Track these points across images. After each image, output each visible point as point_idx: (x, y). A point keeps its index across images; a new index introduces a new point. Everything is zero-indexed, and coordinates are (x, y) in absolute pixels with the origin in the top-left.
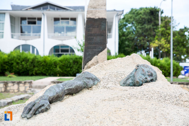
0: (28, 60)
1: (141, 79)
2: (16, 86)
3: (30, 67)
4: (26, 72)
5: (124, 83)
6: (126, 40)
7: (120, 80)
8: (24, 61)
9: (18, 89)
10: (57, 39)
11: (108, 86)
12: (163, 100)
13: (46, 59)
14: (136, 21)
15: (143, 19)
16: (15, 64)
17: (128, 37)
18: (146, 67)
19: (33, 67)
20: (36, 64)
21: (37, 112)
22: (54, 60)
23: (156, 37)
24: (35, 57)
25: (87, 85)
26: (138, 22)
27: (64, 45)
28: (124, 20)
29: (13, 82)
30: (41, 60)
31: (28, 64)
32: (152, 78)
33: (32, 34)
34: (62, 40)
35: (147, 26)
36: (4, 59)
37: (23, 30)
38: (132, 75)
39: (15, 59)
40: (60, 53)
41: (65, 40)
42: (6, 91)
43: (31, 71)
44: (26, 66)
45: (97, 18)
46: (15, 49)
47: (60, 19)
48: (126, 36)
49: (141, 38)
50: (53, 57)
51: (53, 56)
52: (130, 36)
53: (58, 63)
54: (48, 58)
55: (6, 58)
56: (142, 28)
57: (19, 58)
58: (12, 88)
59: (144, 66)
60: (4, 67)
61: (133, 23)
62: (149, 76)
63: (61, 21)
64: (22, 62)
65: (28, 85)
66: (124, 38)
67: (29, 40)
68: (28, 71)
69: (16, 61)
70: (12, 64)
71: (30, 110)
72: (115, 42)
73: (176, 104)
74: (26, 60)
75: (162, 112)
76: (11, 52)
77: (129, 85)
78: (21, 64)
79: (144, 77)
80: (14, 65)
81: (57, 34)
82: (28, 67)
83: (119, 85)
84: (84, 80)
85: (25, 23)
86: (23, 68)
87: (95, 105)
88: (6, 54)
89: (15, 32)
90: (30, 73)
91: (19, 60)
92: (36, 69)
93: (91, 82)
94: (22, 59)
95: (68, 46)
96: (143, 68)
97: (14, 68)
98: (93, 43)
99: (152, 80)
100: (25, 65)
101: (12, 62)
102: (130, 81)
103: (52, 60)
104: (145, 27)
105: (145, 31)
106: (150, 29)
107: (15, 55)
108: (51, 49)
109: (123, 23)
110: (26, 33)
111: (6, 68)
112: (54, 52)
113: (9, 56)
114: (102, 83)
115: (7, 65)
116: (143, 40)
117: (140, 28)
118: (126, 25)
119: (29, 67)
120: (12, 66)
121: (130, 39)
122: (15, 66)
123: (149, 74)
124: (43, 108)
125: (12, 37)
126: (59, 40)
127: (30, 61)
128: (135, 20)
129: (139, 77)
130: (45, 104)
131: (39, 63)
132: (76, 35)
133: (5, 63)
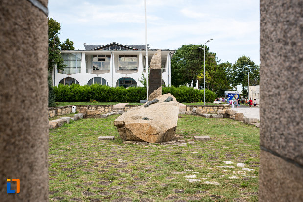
2: (103, 109)
3: (107, 95)
4: (104, 99)
6: (178, 72)
7: (164, 101)
8: (102, 91)
9: (105, 110)
10: (122, 73)
11: (161, 102)
12: (173, 105)
15: (191, 55)
20: (111, 94)
26: (188, 57)
29: (101, 106)
31: (105, 93)
34: (126, 74)
35: (195, 61)
38: (167, 99)
40: (125, 84)
41: (129, 74)
45: (156, 69)
46: (89, 81)
48: (178, 68)
49: (190, 71)
52: (181, 69)
53: (126, 93)
56: (191, 62)
58: (100, 110)
61: (184, 58)
62: (171, 99)
63: (124, 57)
65: (110, 108)
66: (177, 70)
67: (100, 74)
68: (106, 98)
69: (96, 92)
70: (94, 93)
74: (104, 90)
82: (105, 96)
86: (101, 96)
89: (89, 68)
90: (107, 100)
91: (99, 90)
92: (111, 97)
95: (130, 78)
97: (95, 96)
98: (154, 83)
99: (172, 101)
100: (103, 94)
105: (193, 65)
106: (198, 63)
108: (117, 81)
111: (90, 97)
112: (120, 83)
116: (192, 72)
118: (178, 59)
121: (181, 71)
125: (87, 72)
127: (107, 91)
131: (113, 93)
133: (89, 93)
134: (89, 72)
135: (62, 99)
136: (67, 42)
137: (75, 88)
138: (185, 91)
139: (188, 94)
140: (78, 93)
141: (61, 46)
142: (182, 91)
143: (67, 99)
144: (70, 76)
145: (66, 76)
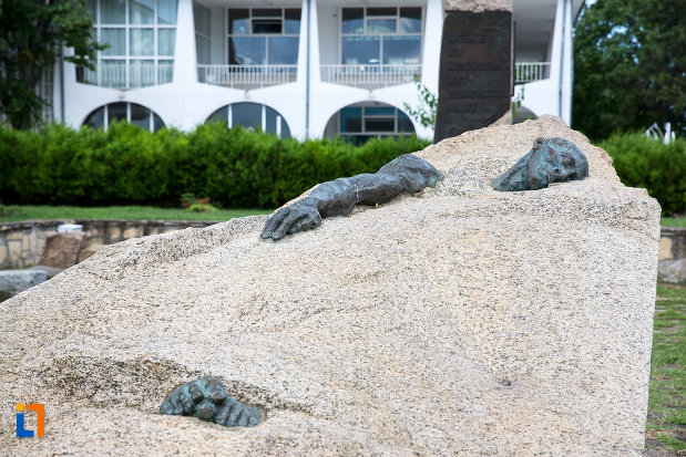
0: (256, 155)
1: (545, 173)
3: (262, 177)
4: (248, 195)
5: (502, 184)
6: (604, 83)
7: (493, 176)
8: (240, 157)
10: (352, 85)
11: (462, 189)
12: (583, 216)
13: (316, 153)
14: (645, 15)
16: (212, 168)
17: (613, 74)
18: (561, 145)
19: (270, 179)
20: (281, 170)
21: (293, 230)
22: (340, 154)
24: (279, 144)
25: (408, 184)
26: (651, 16)
27: (377, 103)
28: (600, 12)
30: (298, 154)
31: (254, 168)
32: (572, 171)
33: (265, 66)
34: (371, 88)
36: (177, 152)
37: (238, 55)
38: (522, 164)
39: (212, 151)
40: (363, 133)
41: (381, 86)
43: (264, 193)
44: (248, 176)
45: (481, 9)
46: (210, 118)
47: (365, 11)
48: (604, 69)
49: (662, 77)
50: (338, 145)
51: (336, 142)
52: (619, 70)
53: (353, 167)
54: (322, 147)
55: (183, 148)
56: (668, 39)
57: (225, 147)
59: (555, 141)
60: (178, 177)
61: (631, 23)
62: (566, 165)
63: (366, 18)
64: (234, 163)
66: (598, 77)
67: (258, 86)
68: (256, 191)
69: (214, 159)
70: (204, 167)
71: (280, 223)
72: (560, 93)
73: (611, 224)
74: (248, 154)
75: (572, 237)
76: (200, 129)
77: (516, 189)
78: (233, 170)
79: (551, 169)
80: (209, 171)
81: (353, 65)
82: (254, 180)
83: (490, 189)
84: (403, 174)
85: (242, 28)
86: (237, 182)
87: (422, 223)
88: (183, 133)
89: (209, 63)
90: (262, 199)
91: (226, 154)
92: (281, 185)
93: (421, 180)
94: (236, 150)
95: (391, 109)
96: (553, 147)
97: (209, 180)
98: (465, 95)
99: (572, 177)
100: (246, 171)
101: (204, 160)
102: (518, 178)
103: (333, 156)
104: (677, 35)
105: (675, 52)
107: (212, 137)
109: (596, 22)
110: (247, 64)
111: (185, 182)
112: (342, 130)
113: (193, 139)
114: (446, 181)
115: (185, 170)
116: (670, 84)
117: (659, 41)
118: (605, 31)
119: (257, 177)
120: (203, 173)
121: (619, 80)
122: (212, 176)
123: (567, 159)
124: (305, 222)
125: (201, 79)
126: (358, 86)
127: (263, 157)
128: (639, 12)
129: (541, 167)
130: (310, 215)
131: (293, 165)
132: (420, 68)
133: (181, 164)
134: (210, 78)
135: (56, 190)
137: (116, 144)
138: (642, 160)
139: (655, 174)
140: (127, 166)
143: (80, 192)
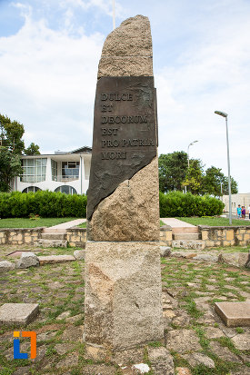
2: (20, 237)
3: (58, 207)
4: (54, 213)
9: (23, 240)
13: (75, 199)
15: (172, 161)
19: (61, 208)
23: (187, 177)
24: (64, 196)
26: (168, 164)
30: (70, 199)
36: (30, 200)
37: (65, 173)
39: (41, 199)
42: (8, 242)
43: (59, 212)
44: (53, 207)
56: (172, 170)
58: (15, 238)
65: (35, 235)
68: (56, 212)
69: (42, 202)
78: (48, 205)
80: (40, 206)
82: (55, 208)
85: (66, 168)
86: (50, 209)
89: (55, 175)
91: (46, 200)
92: (64, 209)
94: (49, 198)
100: (53, 205)
105: (174, 172)
106: (179, 171)
111: (32, 210)
125: (53, 180)
128: (165, 163)
133: (31, 203)
136: (32, 146)
141: (25, 151)
142: (174, 198)
144: (34, 185)
145: (30, 185)
